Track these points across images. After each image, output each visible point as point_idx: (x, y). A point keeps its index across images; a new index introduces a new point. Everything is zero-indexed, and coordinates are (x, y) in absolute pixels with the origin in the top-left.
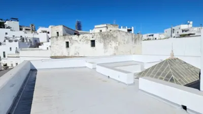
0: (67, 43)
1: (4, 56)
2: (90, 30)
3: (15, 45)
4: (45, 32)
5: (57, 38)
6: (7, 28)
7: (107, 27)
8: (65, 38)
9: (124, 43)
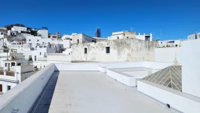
0: (86, 49)
1: (35, 60)
2: (109, 37)
3: (44, 50)
4: (69, 39)
5: (77, 44)
6: (39, 36)
7: (124, 34)
8: (84, 45)
9: (137, 50)
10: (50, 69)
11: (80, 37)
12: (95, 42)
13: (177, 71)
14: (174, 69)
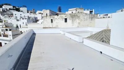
0: (52, 20)
1: (20, 27)
2: (66, 12)
3: (25, 21)
4: (41, 13)
5: (46, 17)
6: (21, 12)
7: (76, 10)
8: (50, 17)
9: (84, 20)
10: (30, 32)
11: (48, 12)
12: (58, 15)
13: (108, 33)
14: (106, 31)
